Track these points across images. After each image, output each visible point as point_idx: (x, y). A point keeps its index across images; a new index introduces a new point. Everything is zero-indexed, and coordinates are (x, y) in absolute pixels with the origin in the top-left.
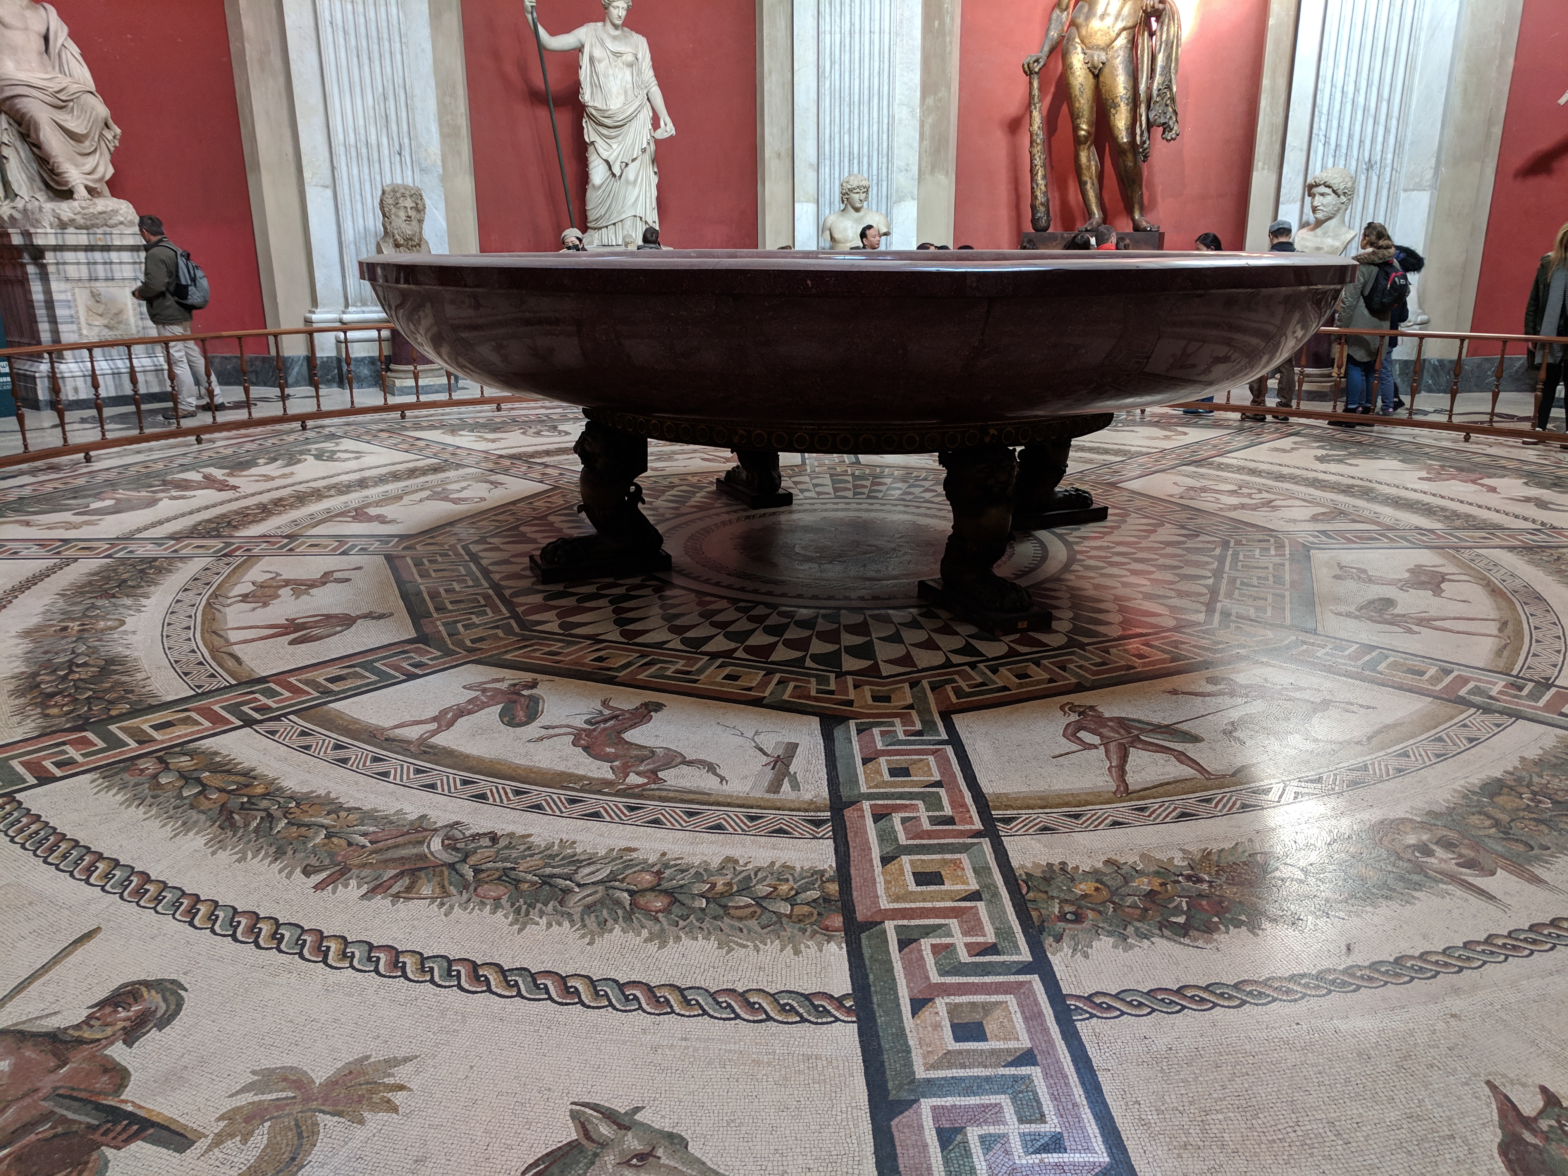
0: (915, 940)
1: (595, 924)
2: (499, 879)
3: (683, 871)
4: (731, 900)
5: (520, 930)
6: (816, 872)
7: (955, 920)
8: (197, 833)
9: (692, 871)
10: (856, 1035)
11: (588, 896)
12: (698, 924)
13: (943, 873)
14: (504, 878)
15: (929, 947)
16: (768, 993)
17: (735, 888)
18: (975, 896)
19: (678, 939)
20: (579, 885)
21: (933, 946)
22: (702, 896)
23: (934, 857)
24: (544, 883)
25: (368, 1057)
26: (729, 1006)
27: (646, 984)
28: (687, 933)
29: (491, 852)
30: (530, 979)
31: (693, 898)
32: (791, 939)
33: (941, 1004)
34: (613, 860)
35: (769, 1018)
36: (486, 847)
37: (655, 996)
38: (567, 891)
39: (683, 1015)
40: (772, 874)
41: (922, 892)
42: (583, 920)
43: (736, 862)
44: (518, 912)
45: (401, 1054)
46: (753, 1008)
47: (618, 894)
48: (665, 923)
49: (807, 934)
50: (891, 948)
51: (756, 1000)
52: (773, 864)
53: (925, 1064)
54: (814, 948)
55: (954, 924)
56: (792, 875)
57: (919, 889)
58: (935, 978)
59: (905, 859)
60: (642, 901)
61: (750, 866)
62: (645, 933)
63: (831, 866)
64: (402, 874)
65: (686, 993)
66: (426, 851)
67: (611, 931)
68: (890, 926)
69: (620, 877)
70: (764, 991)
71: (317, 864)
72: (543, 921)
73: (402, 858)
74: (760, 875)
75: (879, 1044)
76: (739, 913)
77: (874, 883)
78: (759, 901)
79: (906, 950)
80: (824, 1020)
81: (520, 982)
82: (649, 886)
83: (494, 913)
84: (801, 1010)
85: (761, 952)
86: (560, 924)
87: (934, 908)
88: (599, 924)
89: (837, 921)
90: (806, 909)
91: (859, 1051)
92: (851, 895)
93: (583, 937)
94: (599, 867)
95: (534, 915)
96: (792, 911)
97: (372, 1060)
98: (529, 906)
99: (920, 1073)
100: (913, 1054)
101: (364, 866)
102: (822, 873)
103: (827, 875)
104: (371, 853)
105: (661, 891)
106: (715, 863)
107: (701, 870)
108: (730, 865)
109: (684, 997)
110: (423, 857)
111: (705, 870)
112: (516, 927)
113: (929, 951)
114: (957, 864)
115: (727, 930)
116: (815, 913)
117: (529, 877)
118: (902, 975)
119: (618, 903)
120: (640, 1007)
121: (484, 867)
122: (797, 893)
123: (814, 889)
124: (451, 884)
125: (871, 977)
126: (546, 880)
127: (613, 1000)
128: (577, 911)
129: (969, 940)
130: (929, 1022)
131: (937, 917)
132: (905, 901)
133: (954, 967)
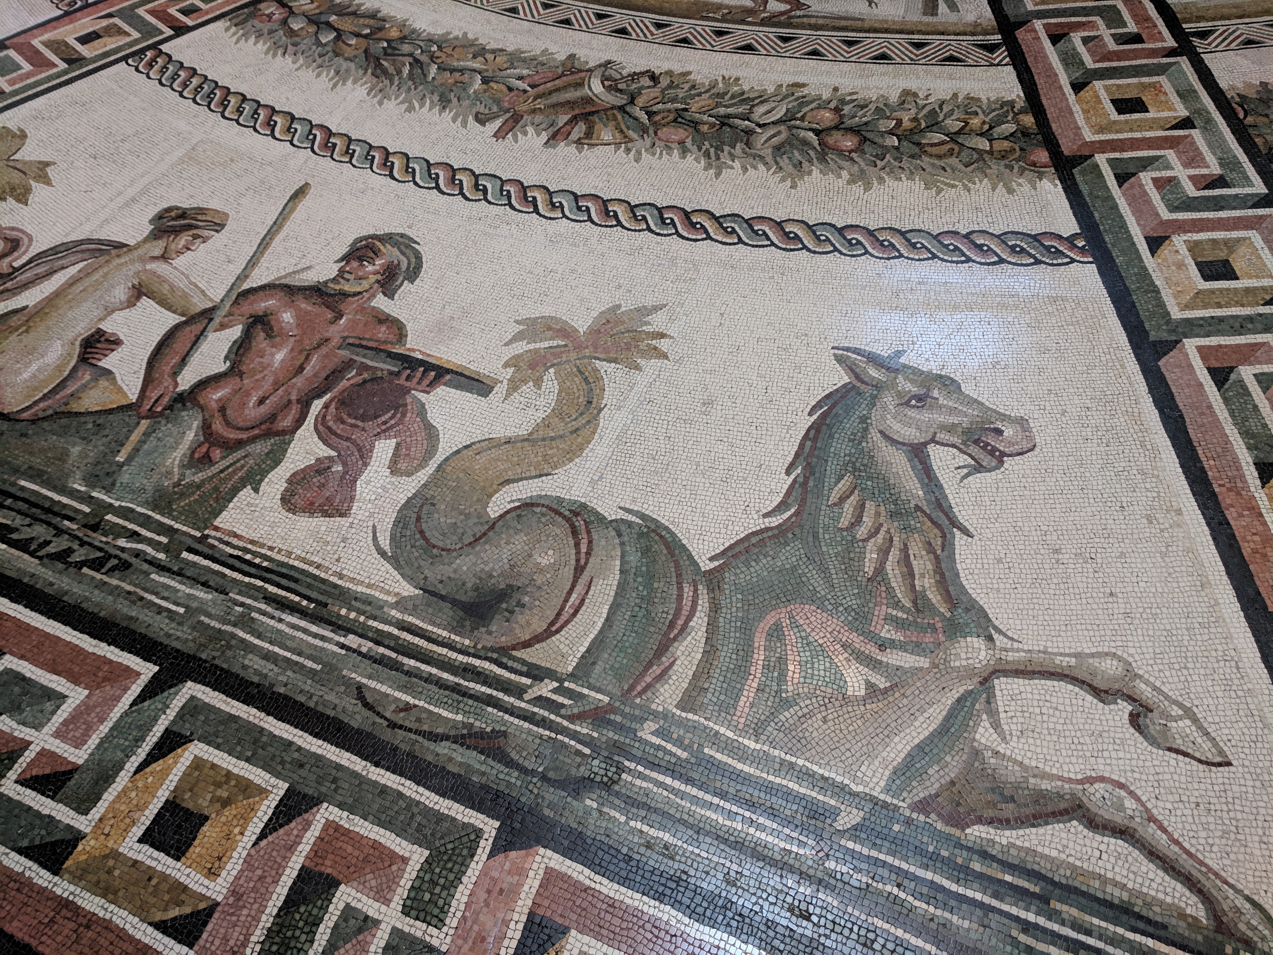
0: (1134, 174)
1: (790, 167)
2: (675, 120)
3: (862, 107)
4: (924, 137)
5: (717, 175)
6: (1004, 104)
7: (1171, 151)
8: (354, 82)
9: (872, 107)
10: (1098, 276)
11: (774, 136)
12: (896, 164)
13: (1144, 99)
14: (680, 120)
15: (1150, 182)
16: (992, 234)
17: (923, 125)
18: (1186, 123)
19: (881, 180)
20: (760, 126)
21: (1155, 180)
22: (891, 133)
23: (1129, 81)
24: (723, 124)
25: (619, 306)
26: (956, 248)
27: (864, 228)
28: (888, 174)
29: (655, 92)
30: (745, 225)
31: (882, 136)
32: (999, 177)
33: (1179, 241)
34: (785, 97)
35: (1002, 261)
36: (649, 87)
37: (878, 240)
38: (749, 133)
39: (912, 259)
40: (958, 107)
41: (1126, 122)
42: (777, 163)
43: (915, 95)
44: (707, 155)
45: (649, 302)
46: (982, 250)
47: (802, 133)
48: (862, 164)
49: (1016, 170)
50: (1109, 184)
51: (982, 242)
52: (955, 95)
53: (1179, 304)
54: (1027, 187)
55: (1170, 155)
56: (979, 107)
57: (1122, 117)
58: (1166, 215)
59: (1098, 85)
60: (831, 140)
61: (931, 99)
62: (845, 174)
63: (1018, 96)
64: (574, 120)
65: (908, 235)
66: (590, 94)
67: (810, 173)
68: (1101, 159)
69: (799, 115)
70: (988, 233)
71: (487, 111)
72: (737, 164)
73: (569, 102)
74: (946, 109)
75: (1125, 285)
76: (934, 150)
77: (1072, 114)
78: (953, 137)
79: (1126, 185)
80: (1060, 261)
81: (737, 229)
82: (832, 124)
83: (684, 158)
84: (1033, 252)
85: (972, 192)
86: (755, 168)
87: (1144, 139)
88: (795, 166)
89: (1043, 156)
90: (1006, 144)
91: (1105, 292)
92: (1050, 128)
93: (783, 180)
94: (773, 105)
95: (725, 157)
96: (991, 146)
97: (623, 309)
98: (717, 149)
99: (1176, 314)
100: (1163, 294)
101: (534, 111)
102: (1012, 104)
103: (1017, 107)
104: (535, 99)
105: (846, 129)
106: (894, 97)
107: (882, 106)
108: (910, 99)
109: (908, 240)
110: (588, 101)
111: (885, 105)
112: (712, 171)
113: (1151, 186)
114: (1157, 88)
115: (929, 169)
116: (1017, 149)
117: (705, 118)
118: (1129, 212)
119: (805, 143)
120: (867, 252)
121: (655, 109)
122: (991, 128)
123: (1008, 122)
124: (628, 128)
125: (1096, 215)
126: (724, 121)
127: (837, 245)
128: (767, 152)
129: (1192, 172)
130: (1170, 260)
131: (1150, 148)
132: (1110, 132)
133: (1183, 202)
